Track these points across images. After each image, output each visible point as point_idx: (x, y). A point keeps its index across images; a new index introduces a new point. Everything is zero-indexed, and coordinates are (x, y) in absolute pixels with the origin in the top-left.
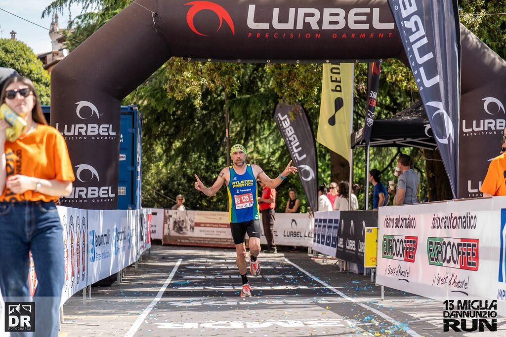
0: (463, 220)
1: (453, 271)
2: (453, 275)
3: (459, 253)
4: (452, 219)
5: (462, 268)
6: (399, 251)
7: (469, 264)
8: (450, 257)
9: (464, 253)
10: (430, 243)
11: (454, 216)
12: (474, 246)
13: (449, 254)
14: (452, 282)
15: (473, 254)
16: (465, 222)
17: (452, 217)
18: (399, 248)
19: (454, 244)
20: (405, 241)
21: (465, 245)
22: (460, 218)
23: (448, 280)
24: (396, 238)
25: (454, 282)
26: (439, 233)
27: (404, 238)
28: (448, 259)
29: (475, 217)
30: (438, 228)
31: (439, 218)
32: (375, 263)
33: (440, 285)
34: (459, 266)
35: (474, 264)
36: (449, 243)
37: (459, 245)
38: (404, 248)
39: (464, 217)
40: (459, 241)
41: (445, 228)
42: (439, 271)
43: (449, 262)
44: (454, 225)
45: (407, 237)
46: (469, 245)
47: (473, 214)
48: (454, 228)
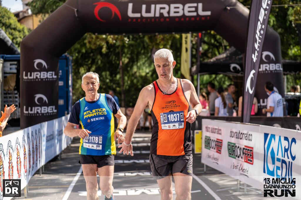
0: (246, 135)
1: (240, 162)
2: (241, 165)
3: (243, 153)
4: (240, 134)
5: (245, 162)
6: (213, 146)
7: (249, 160)
8: (239, 155)
9: (246, 154)
10: (229, 145)
11: (241, 132)
12: (251, 151)
13: (239, 153)
14: (240, 169)
15: (251, 155)
16: (246, 136)
17: (239, 133)
18: (213, 144)
19: (241, 148)
20: (216, 141)
21: (246, 149)
22: (244, 134)
23: (238, 167)
24: (212, 138)
25: (242, 169)
26: (233, 140)
27: (216, 140)
28: (238, 155)
29: (251, 135)
30: (233, 137)
31: (233, 132)
32: (200, 151)
33: (234, 169)
34: (243, 160)
35: (251, 161)
36: (238, 147)
37: (244, 149)
38: (216, 145)
39: (246, 134)
40: (244, 147)
41: (236, 138)
42: (234, 161)
43: (239, 157)
44: (241, 137)
45: (217, 139)
46: (248, 150)
47: (250, 133)
48: (241, 139)
